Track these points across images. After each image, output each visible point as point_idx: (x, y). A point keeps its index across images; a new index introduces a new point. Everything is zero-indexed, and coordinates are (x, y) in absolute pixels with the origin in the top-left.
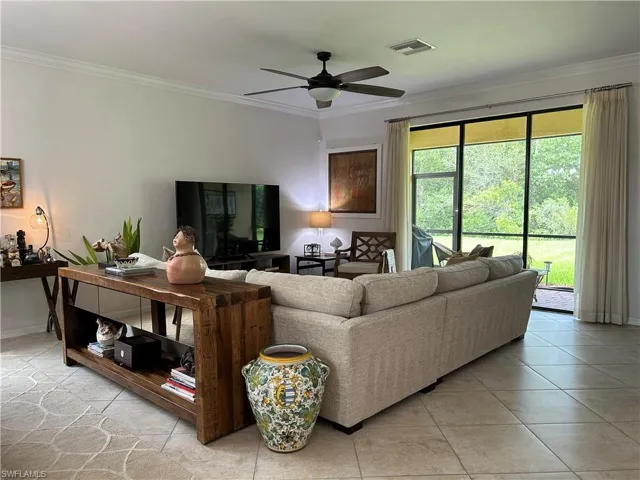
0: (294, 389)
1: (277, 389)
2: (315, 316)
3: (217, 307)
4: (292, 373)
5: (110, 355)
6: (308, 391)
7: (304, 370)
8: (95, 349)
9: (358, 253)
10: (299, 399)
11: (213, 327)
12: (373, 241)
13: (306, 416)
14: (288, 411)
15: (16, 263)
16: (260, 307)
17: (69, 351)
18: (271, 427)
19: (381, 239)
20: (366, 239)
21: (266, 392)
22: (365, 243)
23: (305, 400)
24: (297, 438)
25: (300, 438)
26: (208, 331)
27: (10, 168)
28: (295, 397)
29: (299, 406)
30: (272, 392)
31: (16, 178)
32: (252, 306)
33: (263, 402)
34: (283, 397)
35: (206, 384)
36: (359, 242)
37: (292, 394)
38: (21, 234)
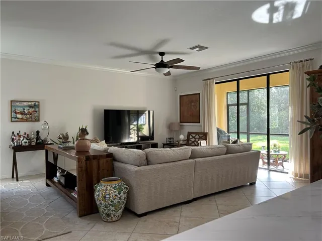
0: (109, 195)
3: (86, 160)
4: (109, 188)
5: (59, 181)
6: (116, 196)
7: (115, 187)
8: (55, 179)
9: (190, 142)
10: (111, 199)
11: (84, 168)
12: (197, 137)
13: (115, 206)
14: (107, 204)
15: (33, 144)
16: (107, 161)
18: (101, 210)
19: (201, 136)
20: (194, 135)
21: (99, 195)
22: (193, 137)
23: (114, 199)
24: (112, 216)
25: (114, 216)
26: (82, 170)
27: (35, 105)
28: (109, 198)
29: (112, 202)
30: (101, 195)
32: (102, 161)
33: (98, 199)
34: (105, 197)
36: (191, 137)
37: (108, 196)
38: (38, 132)
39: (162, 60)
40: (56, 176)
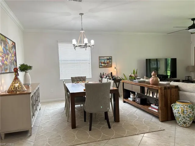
0: (187, 111)
1: (182, 110)
2: (192, 94)
3: (164, 89)
4: (186, 107)
5: (134, 101)
6: (191, 112)
7: (189, 107)
8: (130, 99)
10: (188, 113)
11: (163, 94)
13: (190, 118)
14: (185, 116)
16: (175, 90)
17: (124, 99)
18: (180, 119)
21: (179, 110)
23: (190, 114)
24: (187, 123)
25: (189, 123)
26: (162, 95)
28: (187, 113)
29: (188, 115)
30: (180, 111)
31: (111, 61)
32: (173, 90)
33: (178, 113)
34: (184, 112)
35: (162, 107)
39: (194, 23)
40: (130, 97)
